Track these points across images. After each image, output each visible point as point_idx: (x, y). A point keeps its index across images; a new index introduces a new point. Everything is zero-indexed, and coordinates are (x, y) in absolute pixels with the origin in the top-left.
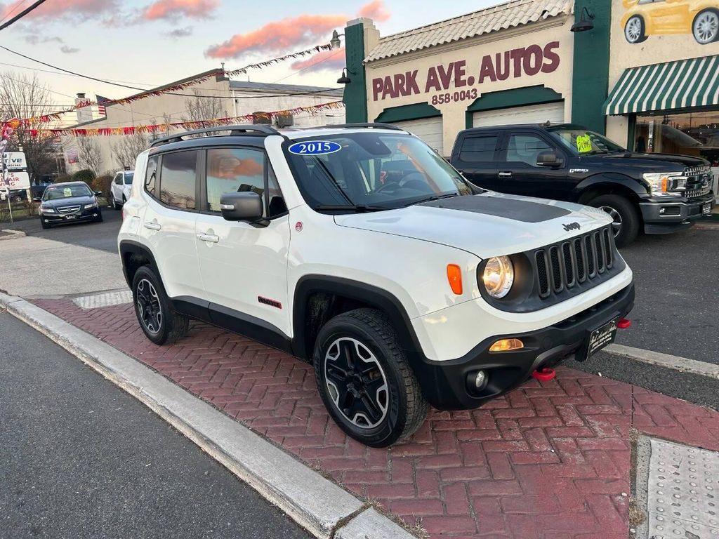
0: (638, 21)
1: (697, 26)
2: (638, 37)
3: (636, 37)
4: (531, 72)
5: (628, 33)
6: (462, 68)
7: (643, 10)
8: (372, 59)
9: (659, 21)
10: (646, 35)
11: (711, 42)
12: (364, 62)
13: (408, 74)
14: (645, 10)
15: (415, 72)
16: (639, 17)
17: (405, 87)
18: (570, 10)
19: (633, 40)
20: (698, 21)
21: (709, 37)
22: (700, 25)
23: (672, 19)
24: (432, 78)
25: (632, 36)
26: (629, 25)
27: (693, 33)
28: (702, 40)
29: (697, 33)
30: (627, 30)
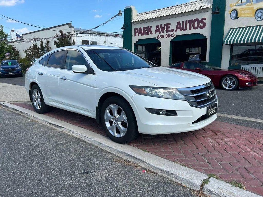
0: (235, 12)
1: (256, 14)
2: (235, 17)
3: (234, 17)
4: (195, 28)
5: (231, 16)
6: (169, 26)
7: (237, 8)
8: (135, 21)
9: (243, 12)
10: (238, 17)
11: (261, 20)
12: (132, 22)
13: (148, 27)
14: (238, 8)
15: (151, 27)
16: (236, 10)
17: (147, 32)
18: (211, 7)
19: (233, 18)
20: (257, 13)
21: (260, 18)
22: (258, 14)
23: (248, 11)
24: (157, 29)
25: (233, 17)
26: (232, 13)
27: (255, 17)
28: (258, 19)
29: (256, 16)
30: (231, 15)
